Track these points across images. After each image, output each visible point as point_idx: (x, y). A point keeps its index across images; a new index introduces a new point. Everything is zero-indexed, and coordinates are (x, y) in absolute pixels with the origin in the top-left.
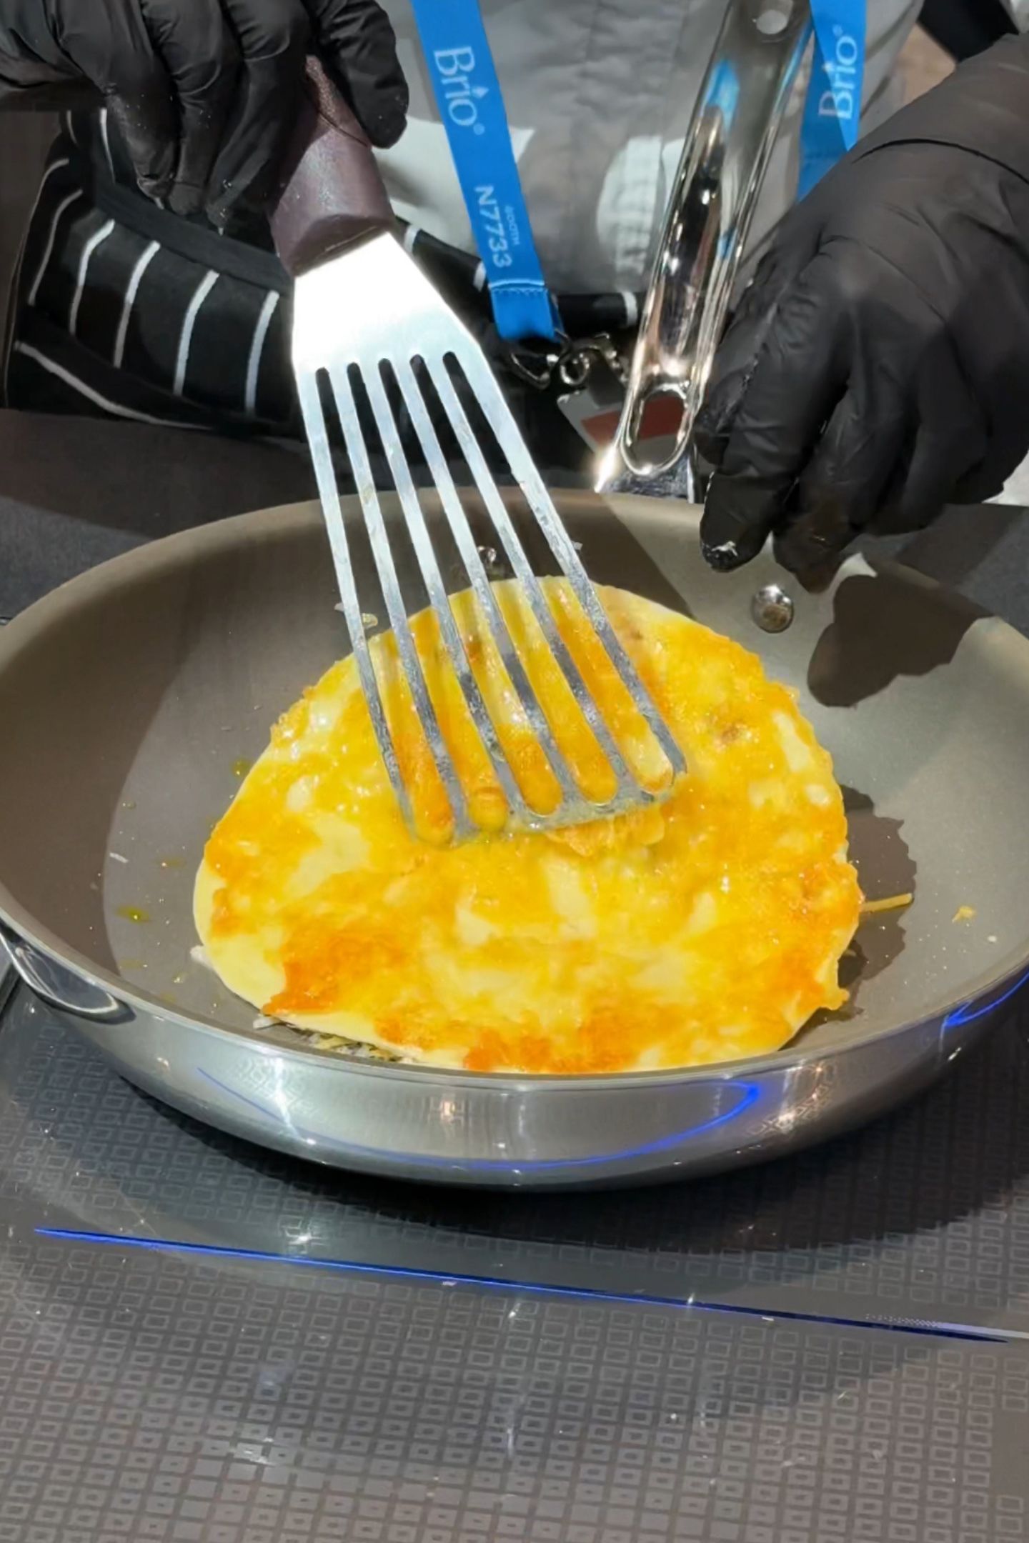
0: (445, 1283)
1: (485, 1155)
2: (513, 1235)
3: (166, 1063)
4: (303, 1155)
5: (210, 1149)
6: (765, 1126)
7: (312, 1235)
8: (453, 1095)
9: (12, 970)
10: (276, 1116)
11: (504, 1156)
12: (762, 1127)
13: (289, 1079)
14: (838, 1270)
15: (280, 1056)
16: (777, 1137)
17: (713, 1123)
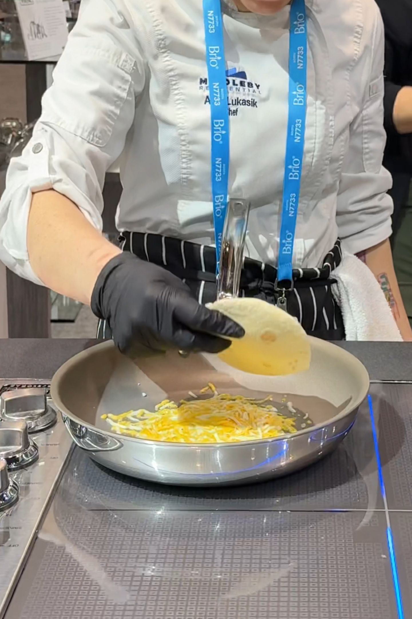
9: (74, 442)
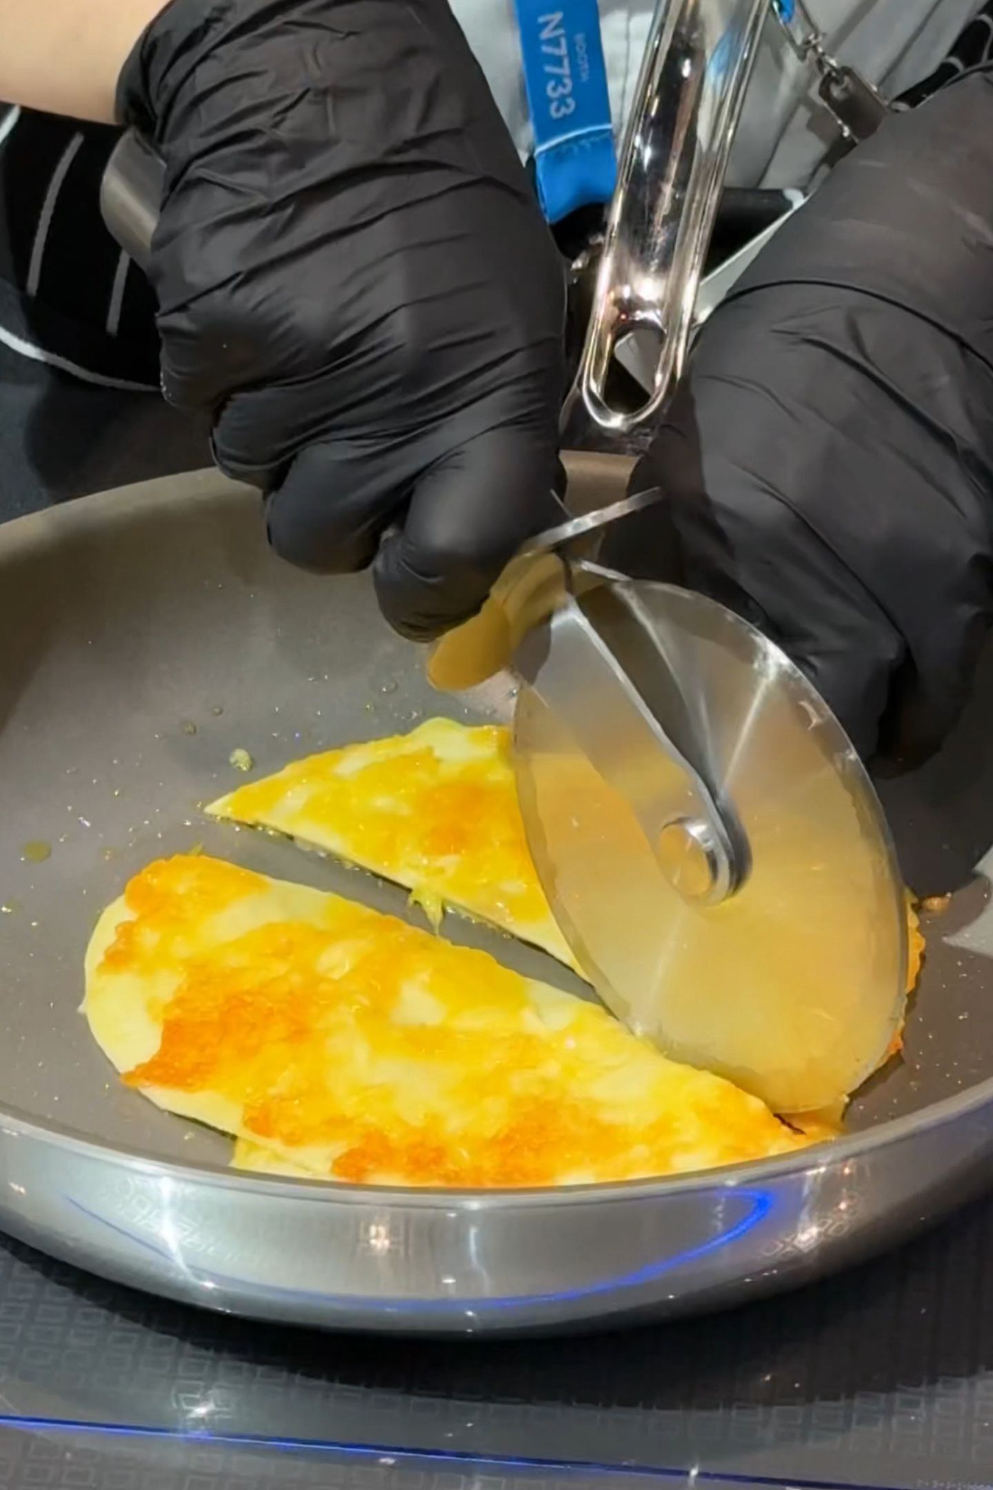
0: (383, 1460)
1: (430, 1294)
2: (470, 1393)
3: (22, 1190)
4: (202, 1303)
5: (84, 1301)
6: (781, 1246)
7: (217, 1405)
8: (387, 1218)
10: (161, 1252)
11: (453, 1293)
12: (776, 1246)
13: (182, 1206)
14: (880, 1427)
15: (167, 1175)
16: (797, 1259)
17: (715, 1243)
